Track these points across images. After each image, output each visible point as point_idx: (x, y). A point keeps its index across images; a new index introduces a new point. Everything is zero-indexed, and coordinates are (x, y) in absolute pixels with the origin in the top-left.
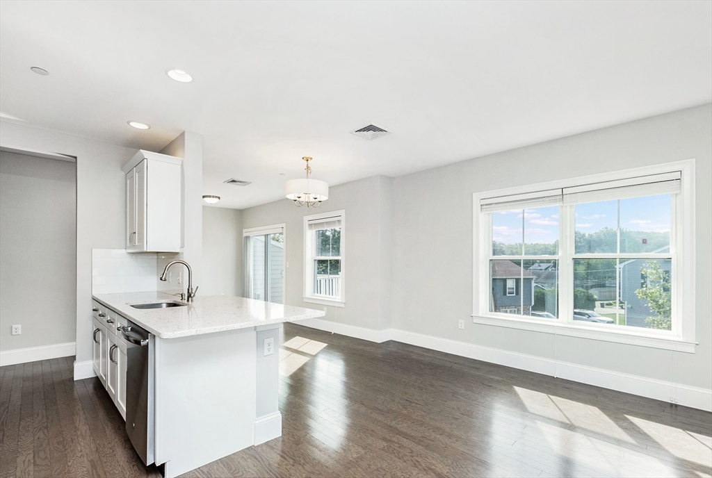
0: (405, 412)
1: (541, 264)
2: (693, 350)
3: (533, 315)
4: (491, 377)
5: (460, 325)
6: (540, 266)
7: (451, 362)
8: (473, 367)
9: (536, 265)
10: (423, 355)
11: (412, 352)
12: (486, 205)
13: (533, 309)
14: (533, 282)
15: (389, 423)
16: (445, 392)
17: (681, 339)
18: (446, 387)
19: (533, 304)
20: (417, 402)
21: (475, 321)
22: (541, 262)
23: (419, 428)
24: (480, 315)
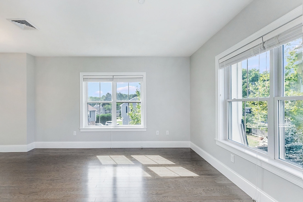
0: (51, 187)
1: (98, 105)
2: (146, 130)
3: (96, 125)
4: (90, 155)
5: (74, 133)
6: (97, 106)
7: (71, 152)
8: (81, 152)
9: (96, 105)
10: (55, 153)
11: (49, 152)
12: (85, 78)
13: (96, 123)
14: (96, 112)
15: (42, 198)
16: (71, 168)
17: (143, 127)
18: (71, 166)
19: (96, 121)
20: (57, 179)
21: (81, 131)
22: (97, 104)
23: (61, 193)
24: (83, 128)
